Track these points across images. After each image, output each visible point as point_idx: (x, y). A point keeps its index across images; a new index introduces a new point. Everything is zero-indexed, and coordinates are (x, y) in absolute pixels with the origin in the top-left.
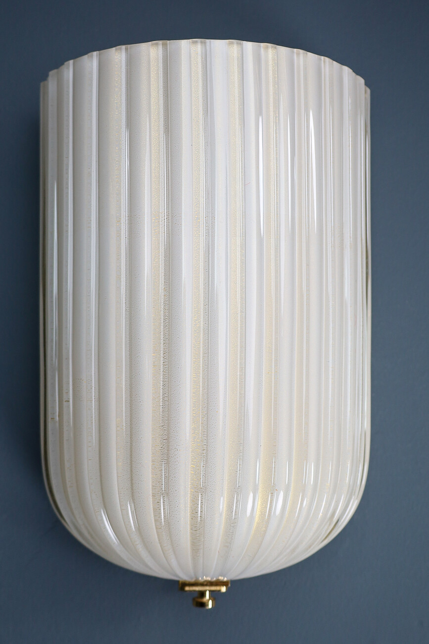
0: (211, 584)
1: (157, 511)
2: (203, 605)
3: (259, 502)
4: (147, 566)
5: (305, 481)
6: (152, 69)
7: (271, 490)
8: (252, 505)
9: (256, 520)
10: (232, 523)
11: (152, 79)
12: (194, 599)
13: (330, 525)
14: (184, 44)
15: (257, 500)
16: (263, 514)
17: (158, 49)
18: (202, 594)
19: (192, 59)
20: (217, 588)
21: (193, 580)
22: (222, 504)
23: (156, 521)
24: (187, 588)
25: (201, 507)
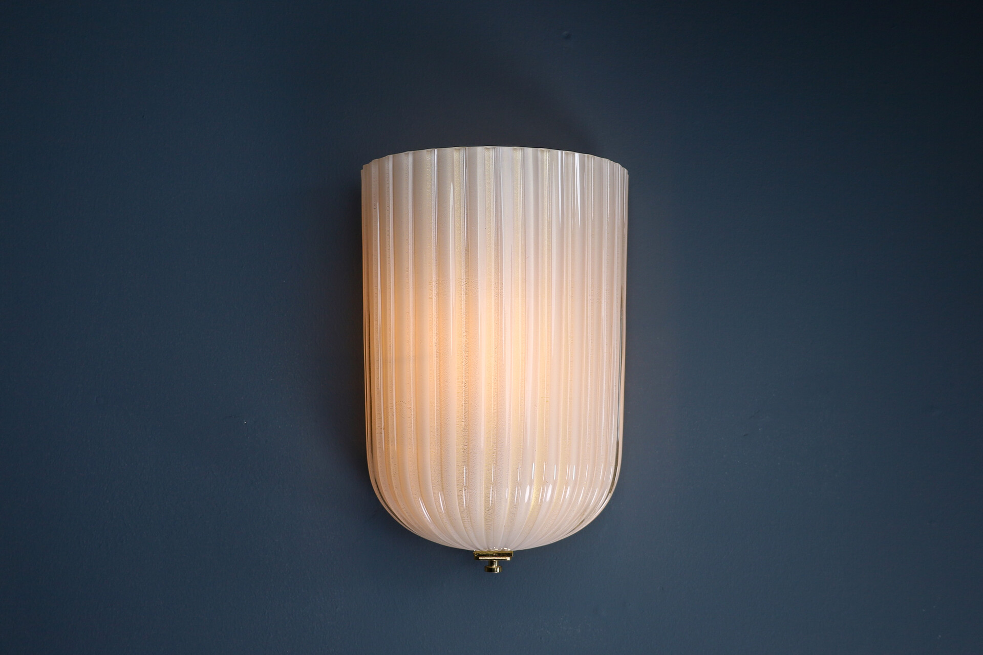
0: (499, 554)
1: (460, 498)
2: (492, 570)
3: (535, 491)
4: (455, 541)
5: (568, 477)
6: (455, 168)
7: (544, 483)
8: (530, 494)
9: (532, 503)
10: (514, 507)
11: (455, 176)
12: (485, 567)
13: (580, 518)
14: (480, 150)
15: (532, 491)
16: (537, 499)
17: (459, 153)
18: (492, 562)
19: (486, 162)
20: (504, 558)
21: (485, 551)
22: (507, 494)
23: (459, 503)
24: (480, 558)
25: (492, 493)
